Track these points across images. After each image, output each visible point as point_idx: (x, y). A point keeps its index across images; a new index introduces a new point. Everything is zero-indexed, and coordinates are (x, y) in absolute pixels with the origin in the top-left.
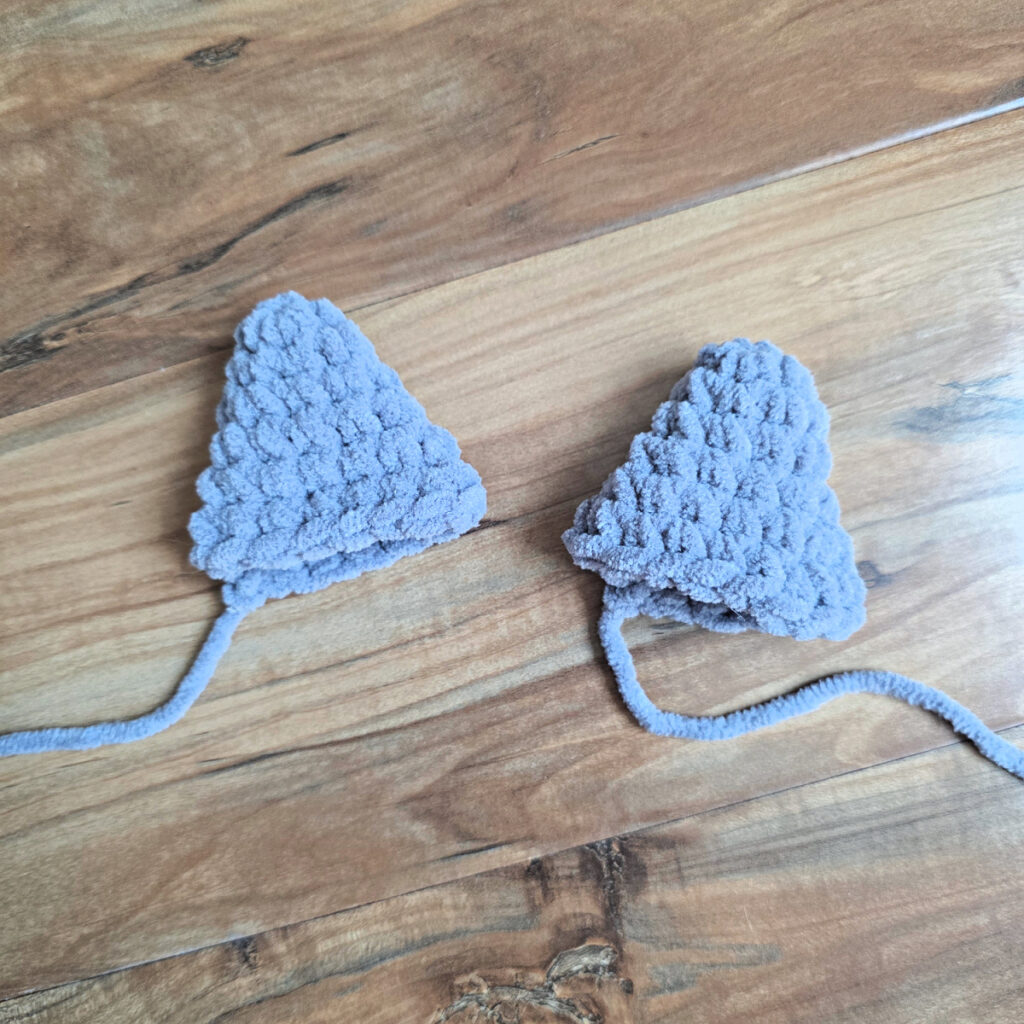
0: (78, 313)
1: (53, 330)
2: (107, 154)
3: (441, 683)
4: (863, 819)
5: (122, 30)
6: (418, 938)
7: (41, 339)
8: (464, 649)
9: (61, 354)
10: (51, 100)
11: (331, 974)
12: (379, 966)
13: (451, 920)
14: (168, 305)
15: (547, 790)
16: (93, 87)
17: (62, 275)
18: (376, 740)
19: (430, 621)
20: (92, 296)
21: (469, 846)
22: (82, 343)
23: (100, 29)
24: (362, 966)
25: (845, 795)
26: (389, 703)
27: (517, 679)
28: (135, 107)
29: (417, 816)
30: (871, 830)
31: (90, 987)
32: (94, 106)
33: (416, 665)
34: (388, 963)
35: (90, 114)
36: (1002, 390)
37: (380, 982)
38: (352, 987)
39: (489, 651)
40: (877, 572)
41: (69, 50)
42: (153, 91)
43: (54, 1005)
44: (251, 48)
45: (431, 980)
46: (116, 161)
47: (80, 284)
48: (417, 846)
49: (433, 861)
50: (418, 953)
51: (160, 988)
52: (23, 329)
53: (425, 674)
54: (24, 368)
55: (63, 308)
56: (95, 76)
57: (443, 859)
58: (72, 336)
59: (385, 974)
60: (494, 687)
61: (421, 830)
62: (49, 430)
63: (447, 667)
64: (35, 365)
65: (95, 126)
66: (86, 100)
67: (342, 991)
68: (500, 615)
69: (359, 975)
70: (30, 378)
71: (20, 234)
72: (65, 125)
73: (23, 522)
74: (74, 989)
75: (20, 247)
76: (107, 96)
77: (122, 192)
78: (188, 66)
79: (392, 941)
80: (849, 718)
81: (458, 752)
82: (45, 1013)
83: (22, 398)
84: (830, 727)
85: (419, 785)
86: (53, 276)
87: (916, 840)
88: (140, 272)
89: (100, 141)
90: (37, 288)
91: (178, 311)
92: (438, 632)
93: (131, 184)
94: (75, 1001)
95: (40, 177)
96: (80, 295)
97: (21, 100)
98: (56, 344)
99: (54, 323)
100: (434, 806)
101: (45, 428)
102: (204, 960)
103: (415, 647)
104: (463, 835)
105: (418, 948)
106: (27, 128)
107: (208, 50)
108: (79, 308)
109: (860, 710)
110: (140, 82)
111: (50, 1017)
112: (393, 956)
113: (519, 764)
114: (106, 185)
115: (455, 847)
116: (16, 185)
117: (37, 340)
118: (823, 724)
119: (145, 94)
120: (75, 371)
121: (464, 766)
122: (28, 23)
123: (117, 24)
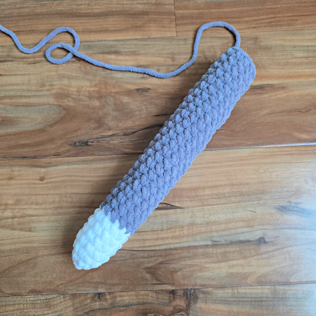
0: (98, 138)
1: (91, 141)
2: (113, 105)
3: (160, 242)
4: (251, 298)
5: (123, 80)
6: (141, 302)
7: (88, 142)
8: (167, 235)
9: (92, 146)
10: (104, 91)
11: (118, 306)
12: (130, 307)
13: (150, 299)
14: (119, 142)
15: (179, 273)
16: (114, 90)
17: (97, 129)
18: (142, 252)
19: (161, 227)
20: (102, 135)
21: (158, 282)
22: (97, 145)
23: (118, 78)
24: (126, 306)
25: (248, 291)
26: (147, 244)
27: (178, 246)
28: (122, 97)
29: (148, 273)
30: (252, 301)
31: (60, 296)
32: (113, 94)
33: (155, 237)
34: (133, 307)
35: (112, 96)
36: (300, 206)
37: (130, 311)
38: (123, 311)
39: (173, 237)
40: (264, 240)
41: (110, 81)
42: (126, 94)
43: (50, 299)
44: (150, 91)
45: (142, 313)
46: (115, 107)
47: (100, 132)
48: (146, 280)
49: (149, 284)
50: (140, 306)
51: (77, 300)
52: (85, 139)
53: (157, 239)
54: (83, 147)
55: (95, 136)
56: (114, 87)
57: (151, 284)
58: (95, 143)
59: (131, 309)
60: (172, 246)
61: (148, 276)
62: (85, 162)
63: (162, 239)
64: (85, 147)
65: (112, 99)
66: (111, 92)
67: (120, 311)
68: (177, 230)
69: (125, 308)
70: (84, 150)
71: (89, 118)
72: (105, 97)
73: (73, 182)
74: (56, 296)
75: (88, 120)
76: (116, 93)
77: (115, 115)
78: (136, 91)
79: (135, 301)
80: (252, 273)
81: (161, 259)
82: (47, 300)
83: (80, 154)
84: (247, 274)
85: (150, 265)
86: (94, 129)
87: (262, 306)
88: (114, 133)
89: (112, 102)
90: (90, 130)
91: (121, 144)
92: (162, 230)
93: (117, 113)
94: (55, 299)
95: (97, 106)
96: (99, 134)
97: (97, 89)
98: (91, 144)
99: (92, 139)
100: (152, 271)
101: (83, 162)
102: (89, 296)
103: (156, 232)
104: (157, 280)
105: (141, 305)
106: (97, 95)
107: (141, 89)
108: (99, 137)
109: (255, 272)
110: (124, 92)
111: (48, 302)
112: (134, 305)
113: (174, 266)
114: (111, 112)
115: (155, 282)
116: (91, 107)
117: (87, 142)
118: (246, 273)
119: (124, 95)
120: (94, 151)
121: (161, 263)
123: (122, 78)
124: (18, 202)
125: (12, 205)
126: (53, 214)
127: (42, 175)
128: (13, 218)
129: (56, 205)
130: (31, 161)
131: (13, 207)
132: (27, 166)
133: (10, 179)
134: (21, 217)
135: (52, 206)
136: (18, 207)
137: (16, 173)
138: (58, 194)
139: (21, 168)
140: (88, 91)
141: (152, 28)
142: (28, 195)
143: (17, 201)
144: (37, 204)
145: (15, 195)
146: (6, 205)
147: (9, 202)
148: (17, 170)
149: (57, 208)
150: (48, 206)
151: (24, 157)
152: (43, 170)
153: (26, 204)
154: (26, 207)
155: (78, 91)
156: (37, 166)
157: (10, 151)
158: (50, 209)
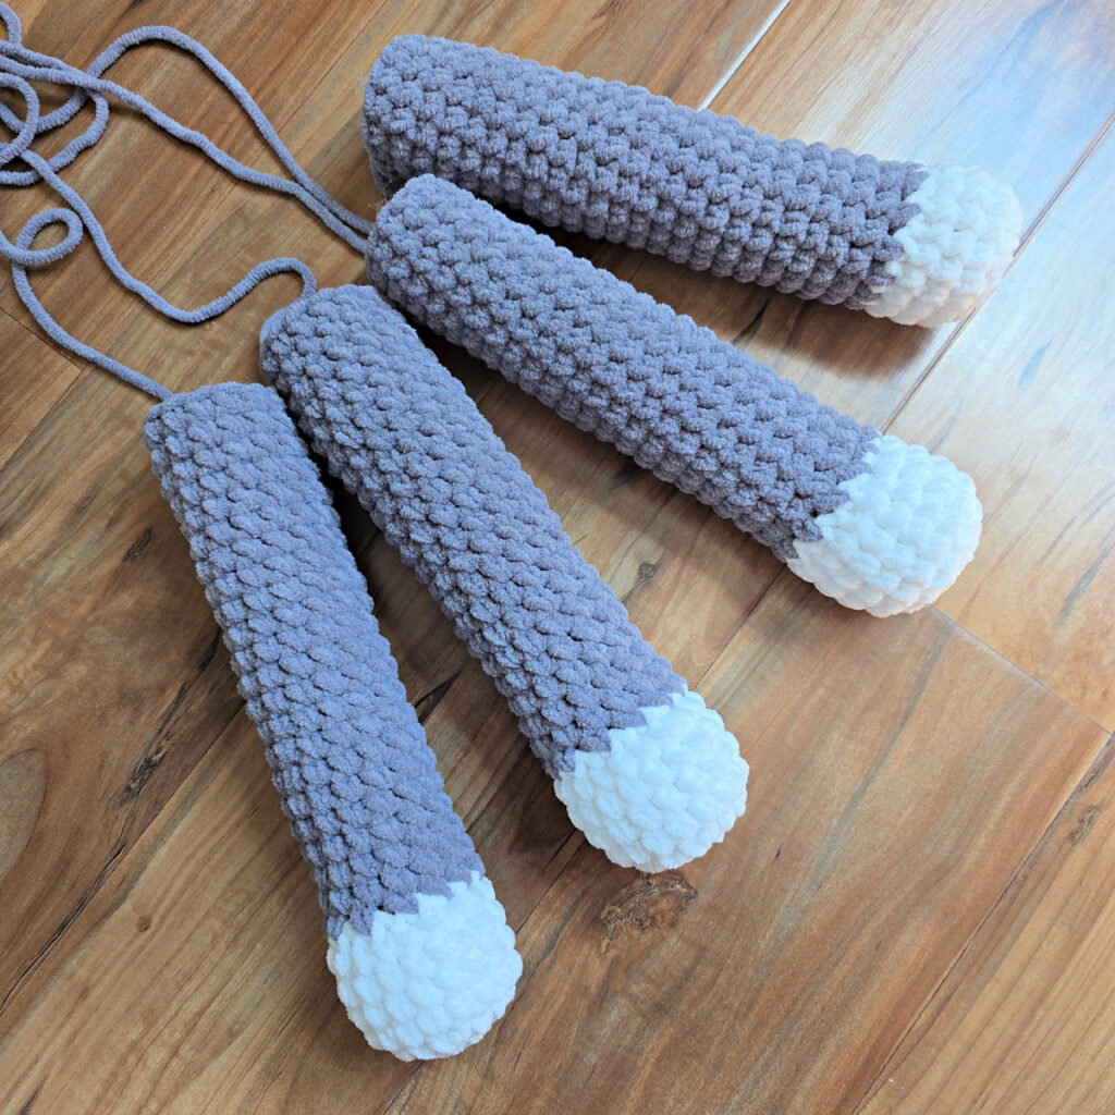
0: (161, 730)
1: (153, 749)
2: (117, 638)
3: (485, 775)
4: (731, 686)
5: (75, 572)
6: (567, 911)
7: (150, 759)
8: (484, 750)
9: (167, 758)
10: (64, 632)
11: (538, 964)
12: (559, 941)
13: (576, 889)
14: (207, 691)
16: (83, 609)
17: (138, 717)
18: (475, 828)
19: (459, 749)
20: (162, 717)
21: (558, 845)
22: (174, 744)
23: (65, 577)
24: (550, 947)
25: (713, 681)
26: (467, 805)
28: (114, 604)
29: (522, 851)
30: (739, 688)
31: (421, 1073)
32: (90, 619)
33: (467, 776)
34: (562, 935)
35: (92, 624)
37: (565, 948)
38: (553, 962)
39: (498, 742)
40: (651, 566)
41: (55, 600)
42: (118, 588)
43: (408, 1099)
44: (155, 531)
45: (588, 927)
46: (124, 639)
47: (150, 716)
48: (533, 865)
49: (547, 867)
50: (572, 919)
52: (136, 760)
54: (152, 780)
55: (151, 734)
56: (79, 603)
57: (551, 861)
58: (166, 745)
59: (564, 942)
62: (189, 802)
64: (156, 774)
65: (99, 628)
66: (84, 618)
67: (550, 968)
68: (490, 720)
69: (552, 954)
70: (158, 783)
71: (98, 713)
72: (81, 639)
73: (209, 860)
74: (413, 1082)
75: (102, 719)
76: (94, 609)
77: (139, 652)
78: (128, 564)
79: (556, 922)
80: (689, 643)
81: (520, 803)
82: (407, 1108)
83: (162, 796)
84: (684, 654)
85: (512, 834)
86: (132, 723)
87: (763, 677)
88: (180, 686)
89: (107, 634)
90: (128, 734)
91: (214, 692)
93: (142, 645)
94: (418, 1087)
95: (87, 676)
96: (154, 721)
97: (47, 644)
98: (160, 755)
99: (151, 745)
100: (527, 839)
101: (184, 804)
103: (460, 768)
104: (552, 841)
105: (571, 915)
106: (61, 656)
107: (133, 547)
108: (159, 727)
109: (691, 636)
110: (107, 590)
111: (411, 1108)
112: (562, 930)
114: (128, 655)
115: (552, 851)
116: (76, 689)
117: (148, 761)
118: (680, 654)
119: (115, 593)
120: (181, 762)
121: (527, 807)
122: (21, 601)
123: (72, 568)
124: (150, 1019)
125: (143, 1035)
126: (243, 958)
127: (135, 917)
128: (175, 1053)
129: (228, 936)
130: (83, 918)
131: (151, 1036)
132: (86, 936)
133: (84, 994)
134: (188, 1033)
135: (222, 946)
136: (160, 1025)
137: (82, 973)
138: (207, 915)
139: (80, 954)
140: (35, 667)
141: (16, 407)
142: (151, 984)
143: (144, 1017)
144: (189, 978)
145: (128, 1010)
146: (134, 1046)
147: (133, 1036)
148: (78, 967)
149: (235, 940)
150: (214, 957)
151: (62, 927)
152: (126, 907)
153: (169, 1003)
154: (175, 1005)
155: (14, 690)
156: (107, 914)
157: (19, 950)
158: (224, 955)
